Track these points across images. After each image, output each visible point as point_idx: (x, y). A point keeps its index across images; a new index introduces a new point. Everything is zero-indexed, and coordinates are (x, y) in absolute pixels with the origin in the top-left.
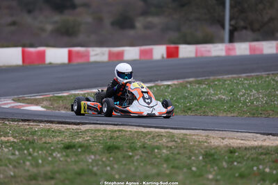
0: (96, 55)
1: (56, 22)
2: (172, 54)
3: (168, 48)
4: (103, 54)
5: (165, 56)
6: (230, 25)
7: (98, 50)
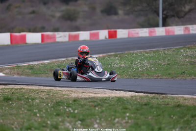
0: (60, 37)
2: (112, 35)
3: (109, 32)
4: (65, 37)
5: (107, 37)
6: (163, 14)
7: (61, 34)
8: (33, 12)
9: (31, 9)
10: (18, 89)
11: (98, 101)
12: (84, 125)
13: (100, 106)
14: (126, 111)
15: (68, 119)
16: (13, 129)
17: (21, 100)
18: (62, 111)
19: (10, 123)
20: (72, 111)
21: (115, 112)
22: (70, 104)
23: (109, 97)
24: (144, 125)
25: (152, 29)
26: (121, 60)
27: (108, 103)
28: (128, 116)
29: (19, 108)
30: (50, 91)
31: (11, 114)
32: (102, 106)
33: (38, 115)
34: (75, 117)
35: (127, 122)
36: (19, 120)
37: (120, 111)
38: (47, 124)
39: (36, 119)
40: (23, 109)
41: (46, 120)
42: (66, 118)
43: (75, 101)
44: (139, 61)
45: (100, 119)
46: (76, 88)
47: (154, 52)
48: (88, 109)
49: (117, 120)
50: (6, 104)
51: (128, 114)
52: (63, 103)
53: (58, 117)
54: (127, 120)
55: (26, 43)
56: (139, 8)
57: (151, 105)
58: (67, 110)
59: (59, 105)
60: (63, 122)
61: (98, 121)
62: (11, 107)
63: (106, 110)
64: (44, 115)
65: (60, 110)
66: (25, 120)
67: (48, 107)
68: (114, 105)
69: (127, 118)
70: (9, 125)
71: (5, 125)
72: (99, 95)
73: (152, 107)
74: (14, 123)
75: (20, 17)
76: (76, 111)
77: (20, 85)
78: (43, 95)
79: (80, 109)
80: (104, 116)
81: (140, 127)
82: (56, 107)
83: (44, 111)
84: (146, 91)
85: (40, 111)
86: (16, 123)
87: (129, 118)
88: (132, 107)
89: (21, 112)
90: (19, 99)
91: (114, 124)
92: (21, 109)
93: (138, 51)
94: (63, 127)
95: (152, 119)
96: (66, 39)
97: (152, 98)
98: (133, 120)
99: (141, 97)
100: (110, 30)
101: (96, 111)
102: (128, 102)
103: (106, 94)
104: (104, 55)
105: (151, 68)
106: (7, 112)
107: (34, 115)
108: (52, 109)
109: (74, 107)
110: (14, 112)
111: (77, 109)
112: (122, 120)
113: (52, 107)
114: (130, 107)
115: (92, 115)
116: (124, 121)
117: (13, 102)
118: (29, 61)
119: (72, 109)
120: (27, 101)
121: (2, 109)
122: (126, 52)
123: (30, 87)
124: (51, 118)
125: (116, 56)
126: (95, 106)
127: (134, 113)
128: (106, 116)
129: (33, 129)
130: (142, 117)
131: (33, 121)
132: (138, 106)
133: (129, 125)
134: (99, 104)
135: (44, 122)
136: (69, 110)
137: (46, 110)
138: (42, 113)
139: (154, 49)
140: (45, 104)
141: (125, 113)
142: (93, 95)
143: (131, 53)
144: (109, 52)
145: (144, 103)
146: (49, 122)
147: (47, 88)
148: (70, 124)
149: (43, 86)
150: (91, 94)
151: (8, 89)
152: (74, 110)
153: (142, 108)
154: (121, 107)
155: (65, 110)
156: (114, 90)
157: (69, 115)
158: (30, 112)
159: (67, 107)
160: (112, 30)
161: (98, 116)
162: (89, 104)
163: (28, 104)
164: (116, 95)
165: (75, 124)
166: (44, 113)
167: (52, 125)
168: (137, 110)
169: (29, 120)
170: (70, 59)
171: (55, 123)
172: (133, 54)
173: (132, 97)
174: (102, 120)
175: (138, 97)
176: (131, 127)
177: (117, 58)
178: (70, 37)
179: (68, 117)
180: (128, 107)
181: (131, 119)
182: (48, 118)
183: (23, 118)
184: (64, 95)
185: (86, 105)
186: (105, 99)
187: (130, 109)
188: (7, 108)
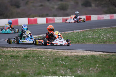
0: (58, 20)
1: (59, 5)
2: (89, 18)
4: (60, 20)
7: (58, 18)
8: (41, 6)
9: (40, 4)
10: (32, 51)
11: (80, 57)
12: (71, 72)
13: (81, 61)
14: (97, 63)
15: (62, 68)
16: (29, 74)
17: (34, 57)
18: (58, 63)
19: (28, 71)
20: (64, 64)
21: (90, 63)
22: (63, 59)
23: (87, 55)
24: (107, 71)
25: (111, 15)
26: (93, 33)
27: (86, 59)
28: (97, 66)
29: (33, 62)
30: (51, 52)
31: (28, 66)
32: (82, 60)
33: (44, 66)
34: (66, 67)
35: (97, 70)
36: (33, 69)
37: (93, 63)
38: (50, 71)
39: (43, 68)
40: (35, 62)
41: (49, 69)
42: (61, 68)
43: (66, 57)
44: (104, 34)
45: (81, 68)
46: (67, 50)
47: (113, 28)
48: (74, 62)
49: (91, 68)
50: (26, 59)
51: (97, 65)
52: (59, 59)
53: (56, 67)
54: (97, 69)
55: (37, 24)
56: (104, 2)
57: (111, 60)
58: (62, 63)
59: (57, 60)
60: (59, 70)
61: (80, 69)
62: (29, 61)
63: (85, 62)
64: (48, 66)
65: (57, 63)
66: (37, 69)
67: (50, 61)
68: (89, 60)
69: (97, 68)
70: (27, 72)
71: (25, 72)
72: (80, 54)
73: (112, 61)
74: (30, 71)
75: (34, 8)
76: (67, 64)
77: (34, 48)
78: (47, 54)
79: (69, 62)
80: (83, 66)
81: (105, 72)
82: (55, 61)
83: (48, 64)
84: (108, 51)
85: (46, 63)
86: (31, 71)
87: (98, 67)
88: (100, 61)
89: (34, 64)
90: (33, 57)
91: (89, 71)
92: (34, 62)
93: (104, 28)
94: (59, 73)
95: (112, 68)
96: (61, 21)
97: (112, 55)
98: (100, 69)
99: (105, 55)
100: (87, 16)
101: (79, 64)
102: (97, 58)
103: (84, 53)
104: (84, 30)
105: (111, 38)
106: (26, 64)
107: (42, 66)
108: (53, 62)
109: (65, 61)
110: (30, 64)
111: (68, 62)
112: (94, 68)
113: (53, 61)
114: (99, 61)
115: (77, 66)
116: (95, 69)
117: (30, 59)
118: (39, 34)
119: (65, 62)
120: (38, 57)
121: (23, 62)
122: (96, 28)
123: (40, 50)
124: (52, 68)
125: (90, 31)
126: (78, 61)
127: (101, 64)
128: (84, 66)
129: (41, 74)
130: (106, 67)
131: (41, 69)
132: (103, 60)
133: (98, 71)
134: (81, 59)
135: (48, 70)
136: (63, 63)
137: (49, 63)
138: (47, 65)
139: (113, 27)
140: (48, 60)
141: (96, 64)
142: (77, 54)
143: (99, 29)
144: (86, 29)
145: (107, 59)
146: (51, 70)
147: (50, 50)
148: (64, 71)
149: (47, 49)
150: (76, 54)
151: (27, 50)
152: (66, 63)
153: (106, 61)
154: (93, 61)
155: (60, 63)
156: (89, 51)
157: (63, 66)
158: (39, 64)
159: (61, 61)
160: (88, 16)
161: (80, 66)
162: (74, 59)
163: (39, 59)
164: (91, 54)
165: (66, 71)
166: (48, 65)
167: (53, 72)
168: (103, 62)
169: (39, 69)
170: (63, 33)
171: (54, 71)
172: (101, 30)
173: (100, 55)
174: (83, 68)
175: (104, 55)
176: (99, 72)
177: (91, 32)
178: (63, 20)
179: (62, 67)
180: (98, 61)
181: (99, 68)
182: (50, 68)
183: (36, 68)
184: (60, 54)
185: (73, 60)
186: (84, 56)
187: (99, 62)
188: (26, 62)
